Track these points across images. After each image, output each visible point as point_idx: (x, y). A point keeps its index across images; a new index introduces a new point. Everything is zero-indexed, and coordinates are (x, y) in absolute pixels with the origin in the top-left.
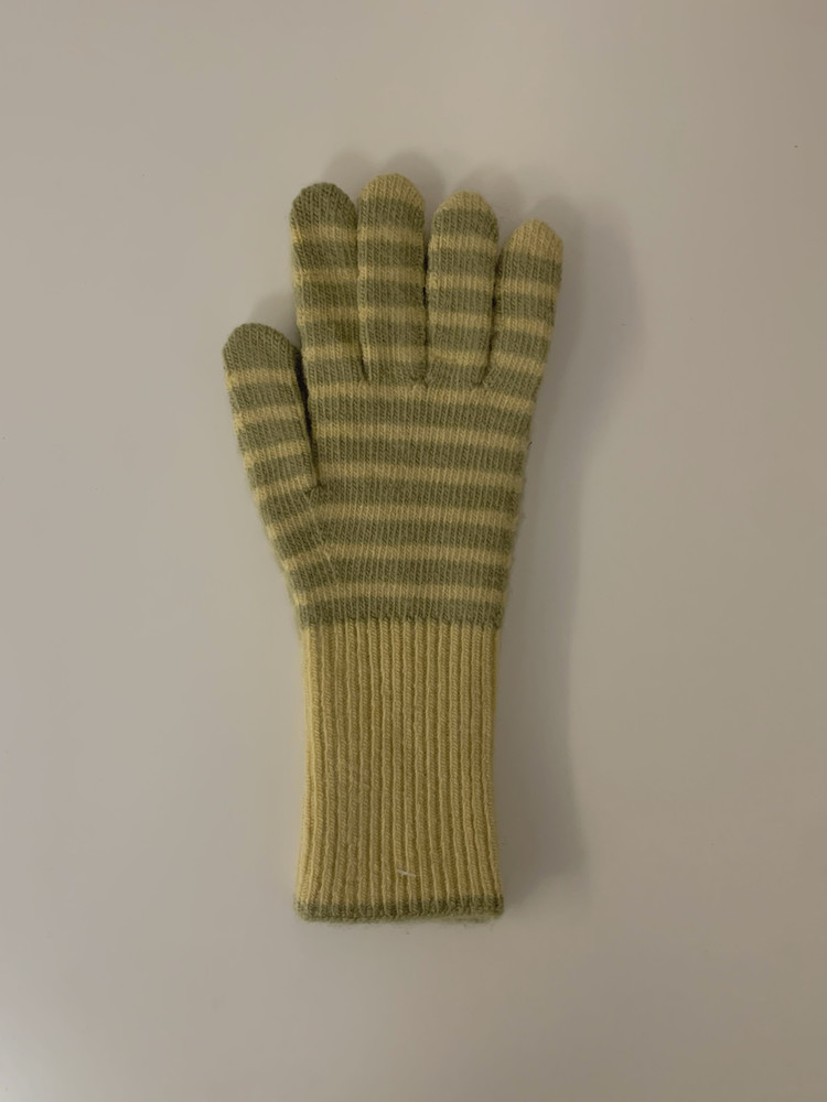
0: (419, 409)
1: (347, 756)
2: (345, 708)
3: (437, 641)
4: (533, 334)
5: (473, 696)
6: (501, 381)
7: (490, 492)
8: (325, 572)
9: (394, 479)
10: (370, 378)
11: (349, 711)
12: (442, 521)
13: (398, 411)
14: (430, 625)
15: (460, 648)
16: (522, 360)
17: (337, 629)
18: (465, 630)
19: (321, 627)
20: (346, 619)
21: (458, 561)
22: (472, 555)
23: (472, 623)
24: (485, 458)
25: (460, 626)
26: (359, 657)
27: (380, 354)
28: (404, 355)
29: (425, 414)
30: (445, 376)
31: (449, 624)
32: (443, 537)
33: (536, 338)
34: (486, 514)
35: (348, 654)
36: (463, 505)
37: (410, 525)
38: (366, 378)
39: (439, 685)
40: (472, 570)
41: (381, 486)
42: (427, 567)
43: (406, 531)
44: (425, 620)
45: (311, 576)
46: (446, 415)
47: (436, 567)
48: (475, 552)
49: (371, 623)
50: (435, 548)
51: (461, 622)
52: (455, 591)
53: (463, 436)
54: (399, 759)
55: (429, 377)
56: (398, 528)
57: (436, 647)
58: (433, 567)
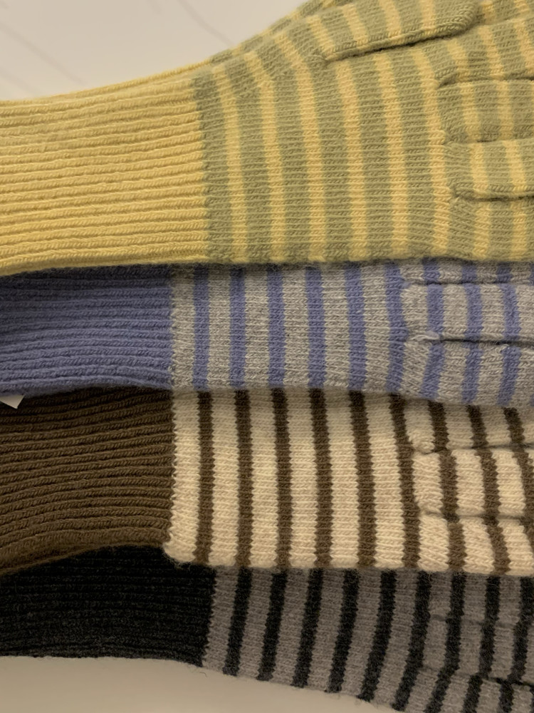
0: (421, 139)
1: (71, 128)
2: (117, 120)
3: (188, 195)
4: (513, 241)
5: (135, 236)
6: (461, 216)
7: (345, 225)
8: (245, 85)
9: (345, 126)
10: (441, 89)
11: (114, 125)
12: (309, 181)
13: (414, 120)
14: (203, 187)
15: (183, 219)
16: (487, 234)
17: (192, 105)
18: (202, 223)
19: (191, 90)
20: (201, 111)
21: (271, 205)
22: (279, 218)
23: (210, 228)
24: (380, 214)
25: (205, 217)
26: (166, 128)
27: (467, 96)
28: (471, 118)
29: (416, 146)
30: (457, 161)
31: (206, 205)
32: (293, 185)
33: (509, 245)
34: (322, 225)
35: (168, 117)
36: (329, 200)
37: (300, 150)
38: (441, 86)
39: (143, 202)
40: (263, 221)
41: (336, 115)
42: (260, 175)
43: (293, 147)
44: (207, 180)
45: (239, 73)
46: (418, 167)
47: (261, 184)
48: (282, 221)
49: (200, 133)
50: (281, 179)
51: (210, 217)
52: (239, 207)
53: (399, 188)
54: (68, 173)
55: (455, 145)
56: (295, 139)
57: (181, 195)
58: (261, 181)
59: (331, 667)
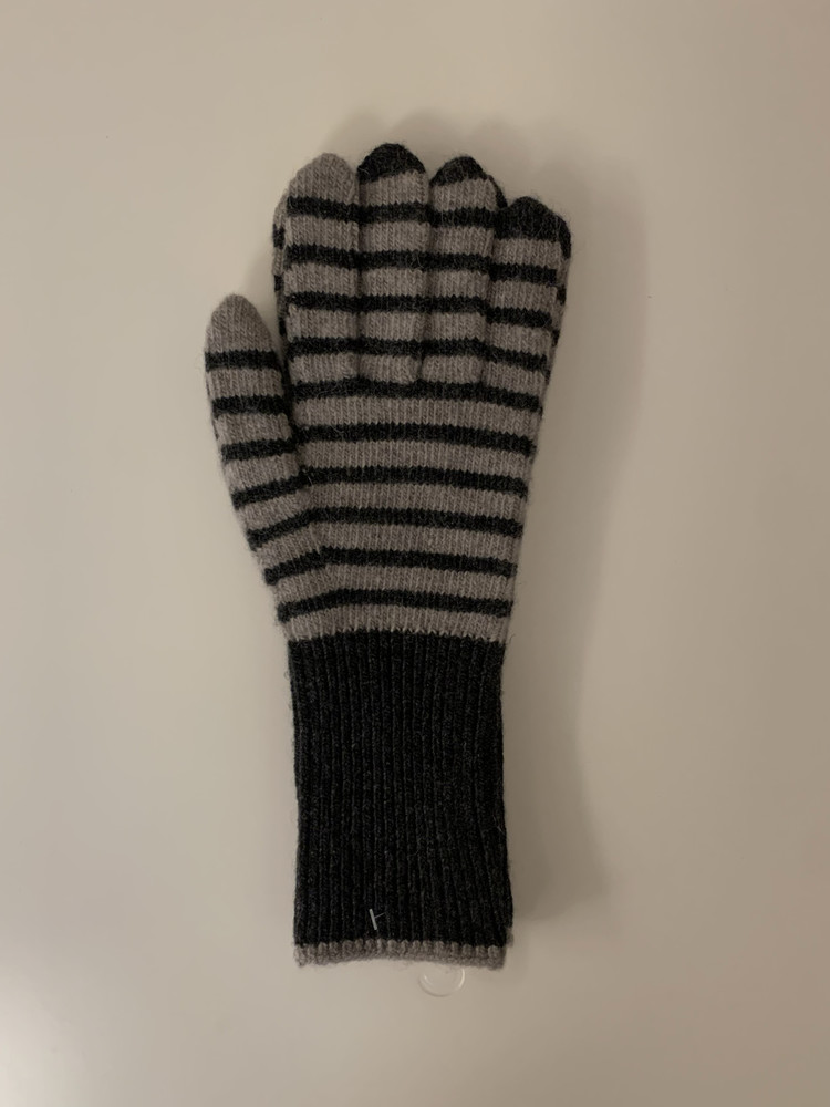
59: (492, 492)
